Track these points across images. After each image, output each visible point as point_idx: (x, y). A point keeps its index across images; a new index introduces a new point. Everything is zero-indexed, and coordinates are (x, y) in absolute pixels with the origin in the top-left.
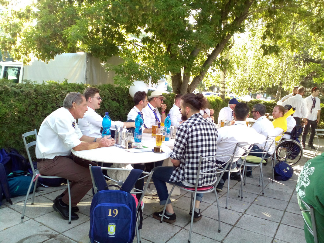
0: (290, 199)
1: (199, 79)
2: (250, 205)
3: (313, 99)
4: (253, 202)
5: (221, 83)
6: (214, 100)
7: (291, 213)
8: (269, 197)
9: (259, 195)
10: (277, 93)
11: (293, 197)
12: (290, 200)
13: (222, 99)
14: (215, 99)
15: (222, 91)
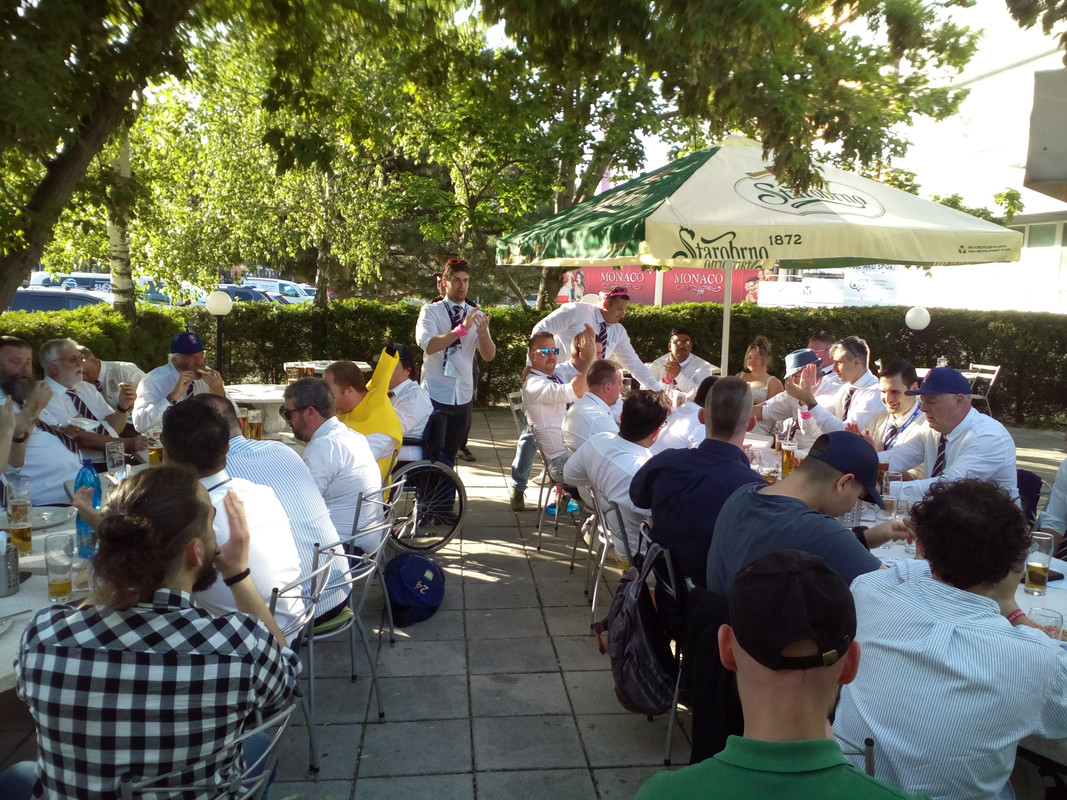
0: (470, 701)
1: (24, 262)
2: (353, 792)
3: (453, 313)
4: (358, 768)
5: (114, 258)
6: (96, 329)
7: (494, 771)
8: (401, 718)
9: (365, 723)
10: (317, 278)
11: (474, 690)
12: (470, 709)
13: (126, 319)
14: (98, 324)
15: (120, 287)
